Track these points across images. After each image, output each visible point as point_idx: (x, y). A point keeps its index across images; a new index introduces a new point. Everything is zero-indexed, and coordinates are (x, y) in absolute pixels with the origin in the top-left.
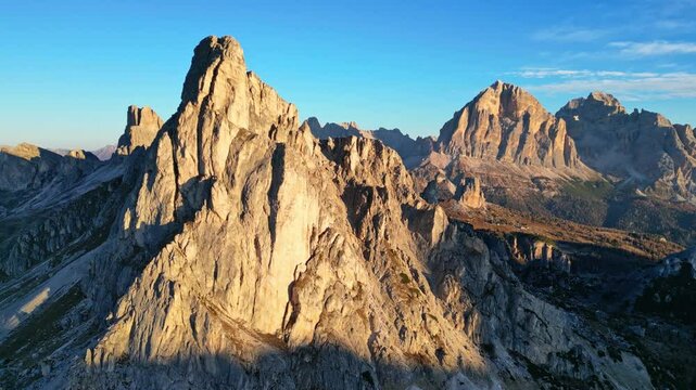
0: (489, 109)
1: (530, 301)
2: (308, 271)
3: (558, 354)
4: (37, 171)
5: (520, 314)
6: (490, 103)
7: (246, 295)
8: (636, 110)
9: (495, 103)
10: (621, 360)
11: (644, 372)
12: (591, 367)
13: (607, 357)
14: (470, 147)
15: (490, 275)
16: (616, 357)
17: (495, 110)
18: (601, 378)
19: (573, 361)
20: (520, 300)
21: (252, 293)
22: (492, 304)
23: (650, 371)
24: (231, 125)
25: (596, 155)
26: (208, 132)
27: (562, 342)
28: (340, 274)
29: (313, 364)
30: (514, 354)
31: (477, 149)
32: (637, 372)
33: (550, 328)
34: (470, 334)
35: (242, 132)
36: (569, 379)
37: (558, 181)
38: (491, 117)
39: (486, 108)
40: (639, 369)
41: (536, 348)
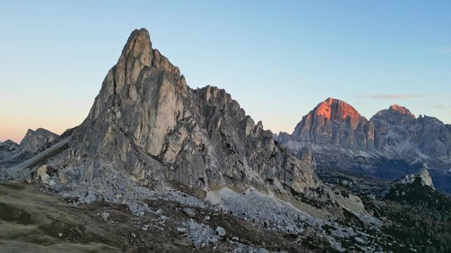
0: (325, 114)
1: (294, 160)
2: (175, 130)
3: (310, 188)
4: (48, 141)
5: (288, 166)
6: (325, 111)
7: (143, 136)
8: (420, 116)
9: (328, 110)
10: (348, 197)
11: (361, 204)
12: (328, 196)
13: (340, 195)
14: (313, 137)
15: (274, 149)
16: (345, 195)
17: (328, 115)
18: (334, 202)
19: (318, 193)
20: (289, 159)
21: (146, 136)
22: (274, 161)
23: (364, 203)
24: (141, 63)
25: (397, 144)
26: (129, 66)
27: (312, 183)
28: (193, 137)
29: (174, 170)
30: (284, 185)
31: (317, 139)
32: (357, 203)
33: (305, 174)
34: (261, 173)
35: (146, 67)
36: (316, 201)
37: (371, 159)
38: (326, 119)
39: (322, 114)
40: (358, 201)
41: (297, 184)
